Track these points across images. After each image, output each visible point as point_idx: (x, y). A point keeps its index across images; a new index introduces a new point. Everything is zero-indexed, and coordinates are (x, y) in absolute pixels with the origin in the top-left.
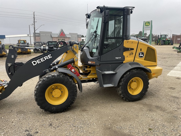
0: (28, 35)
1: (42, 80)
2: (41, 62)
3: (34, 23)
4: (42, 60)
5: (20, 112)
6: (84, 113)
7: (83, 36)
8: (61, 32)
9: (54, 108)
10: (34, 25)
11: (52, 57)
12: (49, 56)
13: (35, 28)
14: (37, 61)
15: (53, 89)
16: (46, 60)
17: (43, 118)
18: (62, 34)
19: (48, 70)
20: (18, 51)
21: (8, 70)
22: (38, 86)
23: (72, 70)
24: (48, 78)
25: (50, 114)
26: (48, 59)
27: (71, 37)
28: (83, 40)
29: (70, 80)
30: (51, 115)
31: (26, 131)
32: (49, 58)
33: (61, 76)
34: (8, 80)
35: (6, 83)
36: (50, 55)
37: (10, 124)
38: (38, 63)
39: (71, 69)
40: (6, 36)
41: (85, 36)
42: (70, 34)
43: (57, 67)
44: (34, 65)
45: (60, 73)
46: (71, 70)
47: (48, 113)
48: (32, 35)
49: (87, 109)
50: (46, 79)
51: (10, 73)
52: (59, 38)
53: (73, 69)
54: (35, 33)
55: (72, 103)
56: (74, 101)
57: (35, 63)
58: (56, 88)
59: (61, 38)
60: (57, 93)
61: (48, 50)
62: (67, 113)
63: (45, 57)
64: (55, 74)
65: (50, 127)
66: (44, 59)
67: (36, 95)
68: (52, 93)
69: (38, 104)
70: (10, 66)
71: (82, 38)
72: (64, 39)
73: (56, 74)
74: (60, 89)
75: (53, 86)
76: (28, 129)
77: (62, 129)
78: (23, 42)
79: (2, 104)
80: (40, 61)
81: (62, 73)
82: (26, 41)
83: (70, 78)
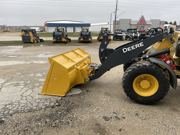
0: (109, 23)
1: (132, 68)
2: (131, 50)
3: (116, 11)
4: (133, 48)
5: (107, 94)
6: (176, 114)
7: (166, 23)
8: (141, 19)
9: (140, 99)
10: (116, 13)
11: (143, 45)
12: (141, 44)
13: (116, 16)
14: (128, 48)
15: (142, 79)
16: (137, 48)
17: (128, 105)
18: (142, 20)
19: (137, 58)
20: (100, 38)
21: (101, 54)
22: (127, 74)
23: (167, 62)
24: (139, 67)
25: (135, 103)
26: (139, 47)
27: (151, 24)
28: (166, 27)
29: (164, 73)
30: (137, 104)
31: (114, 113)
32: (141, 46)
33: (153, 67)
34: (99, 63)
35: (97, 66)
36: (143, 42)
37: (100, 102)
38: (129, 50)
39: (167, 60)
40: (91, 25)
41: (169, 23)
42: (151, 20)
43: (147, 56)
44: (124, 52)
45: (151, 63)
46: (165, 62)
47: (133, 102)
48: (112, 23)
49: (178, 110)
50: (136, 68)
51: (102, 58)
52: (138, 26)
53: (169, 61)
54: (115, 21)
55: (162, 98)
56: (163, 96)
57: (125, 50)
58: (145, 78)
59: (140, 26)
60: (145, 84)
61: (139, 37)
62: (154, 107)
63: (136, 45)
64: (146, 63)
65: (137, 116)
66: (135, 47)
67: (124, 82)
68: (140, 83)
69: (125, 91)
70: (103, 52)
71: (165, 25)
72: (143, 27)
73: (148, 64)
74: (149, 81)
75: (142, 76)
76: (115, 111)
77: (150, 123)
78: (105, 30)
79: (92, 83)
80: (131, 48)
81: (154, 63)
82: (108, 28)
83: (164, 71)
